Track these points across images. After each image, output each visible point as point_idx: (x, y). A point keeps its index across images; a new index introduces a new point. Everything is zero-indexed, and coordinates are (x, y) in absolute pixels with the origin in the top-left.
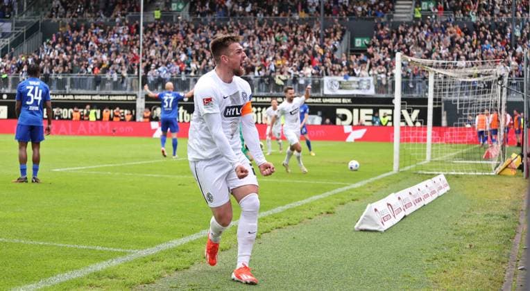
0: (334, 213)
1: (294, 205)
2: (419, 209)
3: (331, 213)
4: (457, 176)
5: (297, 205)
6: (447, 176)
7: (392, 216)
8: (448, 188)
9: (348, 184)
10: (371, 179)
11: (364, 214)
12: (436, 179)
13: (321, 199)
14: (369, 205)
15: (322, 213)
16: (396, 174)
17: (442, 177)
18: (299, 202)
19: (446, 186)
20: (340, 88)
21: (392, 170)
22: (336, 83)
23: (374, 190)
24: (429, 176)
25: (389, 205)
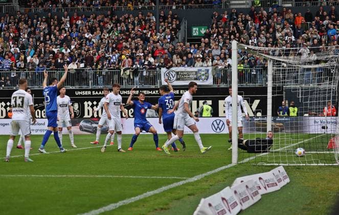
0: (169, 209)
1: (127, 201)
2: (257, 203)
3: (165, 209)
4: (299, 168)
5: (130, 202)
6: (286, 168)
7: (227, 211)
8: (288, 180)
9: (185, 178)
10: (208, 173)
11: (198, 209)
12: (275, 171)
13: (155, 195)
14: (203, 200)
15: (156, 210)
16: (235, 167)
17: (281, 169)
18: (133, 198)
19: (285, 178)
20: (178, 79)
21: (231, 163)
22: (174, 74)
23: (211, 184)
24: (269, 168)
25: (223, 199)
